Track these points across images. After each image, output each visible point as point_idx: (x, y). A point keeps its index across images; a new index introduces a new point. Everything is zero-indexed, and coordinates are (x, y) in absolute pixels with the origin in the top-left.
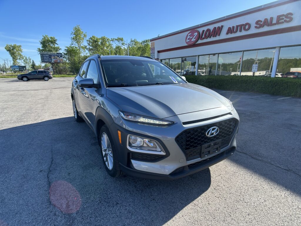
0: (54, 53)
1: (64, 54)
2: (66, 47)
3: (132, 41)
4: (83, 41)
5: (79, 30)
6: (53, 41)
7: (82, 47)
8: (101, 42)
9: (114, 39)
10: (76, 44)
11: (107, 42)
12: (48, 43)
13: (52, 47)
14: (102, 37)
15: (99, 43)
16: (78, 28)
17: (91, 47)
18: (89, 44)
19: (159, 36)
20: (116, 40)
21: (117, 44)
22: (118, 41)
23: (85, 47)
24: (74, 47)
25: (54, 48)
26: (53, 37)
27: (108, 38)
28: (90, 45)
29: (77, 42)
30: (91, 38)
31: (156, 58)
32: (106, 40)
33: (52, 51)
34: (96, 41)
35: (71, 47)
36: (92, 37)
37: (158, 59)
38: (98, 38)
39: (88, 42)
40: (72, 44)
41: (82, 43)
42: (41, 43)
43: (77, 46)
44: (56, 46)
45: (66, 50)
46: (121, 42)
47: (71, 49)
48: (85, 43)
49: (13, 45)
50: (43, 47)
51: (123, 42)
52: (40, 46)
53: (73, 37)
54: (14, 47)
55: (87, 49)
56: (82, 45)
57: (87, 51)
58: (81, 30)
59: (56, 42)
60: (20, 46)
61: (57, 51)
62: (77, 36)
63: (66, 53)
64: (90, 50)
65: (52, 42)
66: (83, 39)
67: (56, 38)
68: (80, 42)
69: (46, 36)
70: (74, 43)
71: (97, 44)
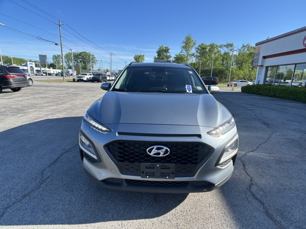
0: (165, 61)
1: (173, 61)
2: (176, 55)
3: (243, 46)
4: (191, 49)
5: (190, 39)
6: (167, 50)
7: (190, 54)
8: (209, 49)
9: (223, 45)
10: (185, 52)
11: (215, 49)
12: (162, 52)
13: (164, 56)
14: (211, 44)
15: (207, 50)
16: (189, 37)
17: (199, 55)
18: (197, 51)
19: (269, 38)
20: (225, 46)
21: (225, 50)
22: (227, 47)
23: (193, 54)
24: (182, 55)
25: (166, 56)
26: (167, 46)
27: (217, 44)
28: (198, 53)
29: (186, 50)
30: (200, 46)
31: (260, 65)
32: (215, 47)
33: (164, 59)
34: (204, 49)
35: (180, 55)
36: (201, 44)
37: (263, 66)
38: (207, 45)
39: (197, 49)
40: (182, 52)
41: (190, 50)
42: (157, 52)
43: (185, 54)
44: (168, 54)
45: (175, 57)
46: (230, 48)
47: (180, 56)
48: (193, 51)
49: (139, 55)
50: (158, 56)
51: (233, 48)
52: (156, 55)
53: (183, 45)
54: (139, 57)
55: (194, 56)
56: (190, 53)
57: (194, 59)
58: (192, 39)
59: (169, 51)
60: (144, 56)
61: (168, 58)
62: (187, 45)
63: (175, 61)
64: (197, 57)
65: (165, 51)
66: (192, 47)
67: (169, 48)
68: (189, 50)
69: (162, 46)
70: (184, 51)
71: (205, 51)
